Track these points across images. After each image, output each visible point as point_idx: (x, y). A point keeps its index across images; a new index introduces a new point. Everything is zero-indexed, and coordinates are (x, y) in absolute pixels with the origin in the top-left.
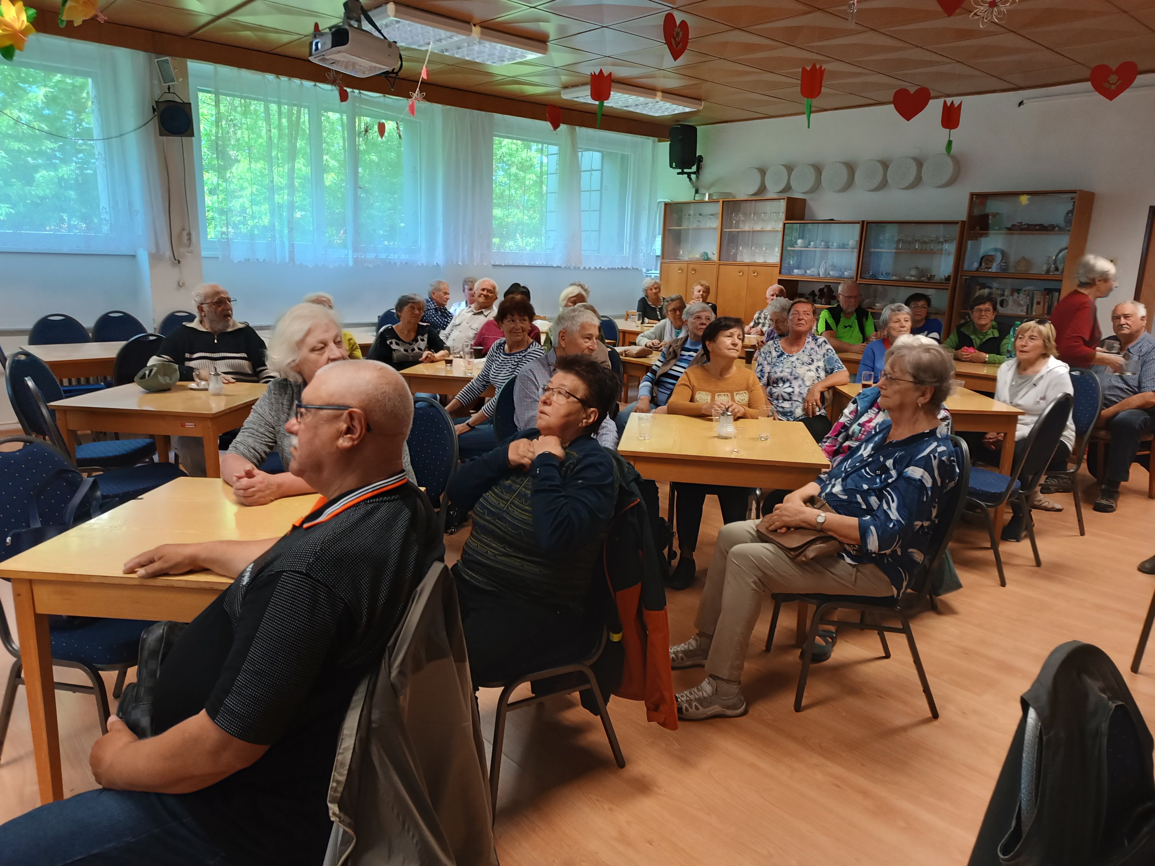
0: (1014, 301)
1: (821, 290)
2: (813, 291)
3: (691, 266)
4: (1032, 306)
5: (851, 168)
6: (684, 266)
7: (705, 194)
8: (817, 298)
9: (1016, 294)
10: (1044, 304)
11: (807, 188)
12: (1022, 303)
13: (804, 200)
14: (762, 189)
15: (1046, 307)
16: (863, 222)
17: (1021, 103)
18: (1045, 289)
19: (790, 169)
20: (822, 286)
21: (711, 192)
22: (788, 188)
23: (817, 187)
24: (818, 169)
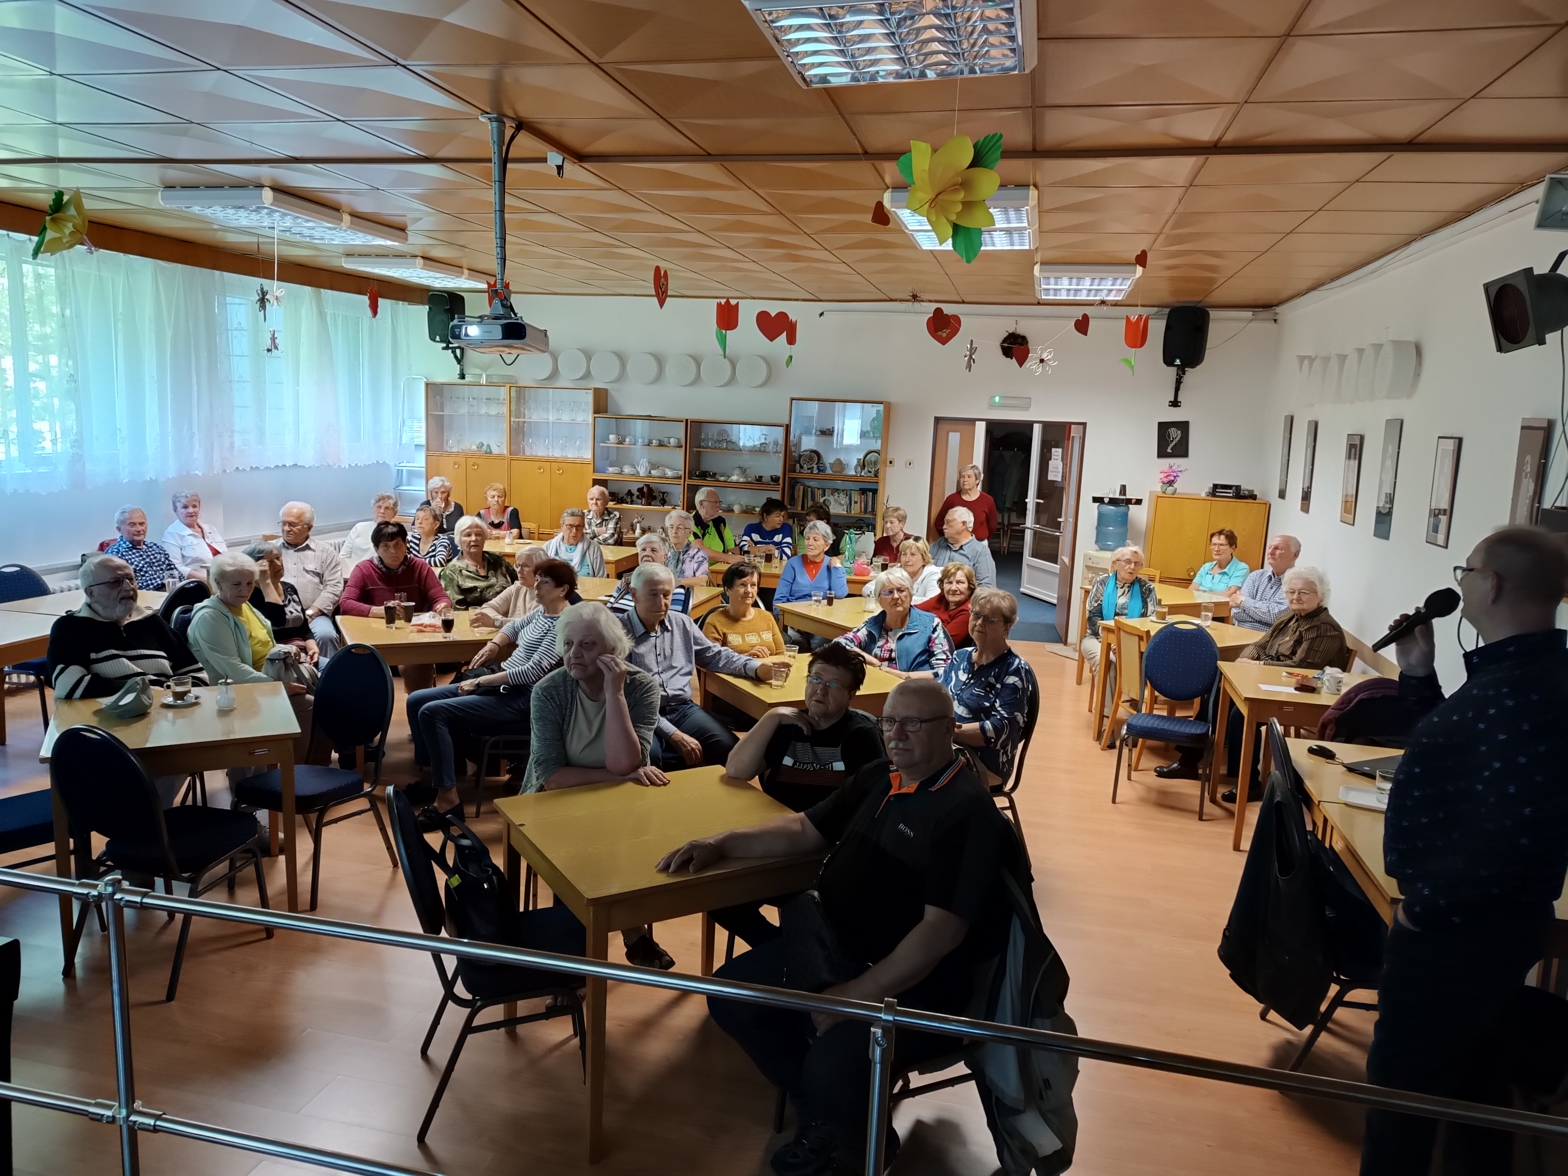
0: (836, 501)
1: (640, 490)
2: (630, 491)
3: (471, 461)
4: (851, 505)
5: (660, 360)
6: (462, 460)
7: (481, 375)
8: (634, 498)
9: (836, 493)
10: (861, 503)
11: (612, 379)
12: (843, 502)
13: (606, 390)
14: (555, 374)
15: (863, 506)
16: (687, 420)
17: (821, 314)
18: (860, 489)
19: (588, 355)
20: (641, 485)
21: (488, 373)
22: (587, 375)
23: (622, 376)
24: (622, 358)
